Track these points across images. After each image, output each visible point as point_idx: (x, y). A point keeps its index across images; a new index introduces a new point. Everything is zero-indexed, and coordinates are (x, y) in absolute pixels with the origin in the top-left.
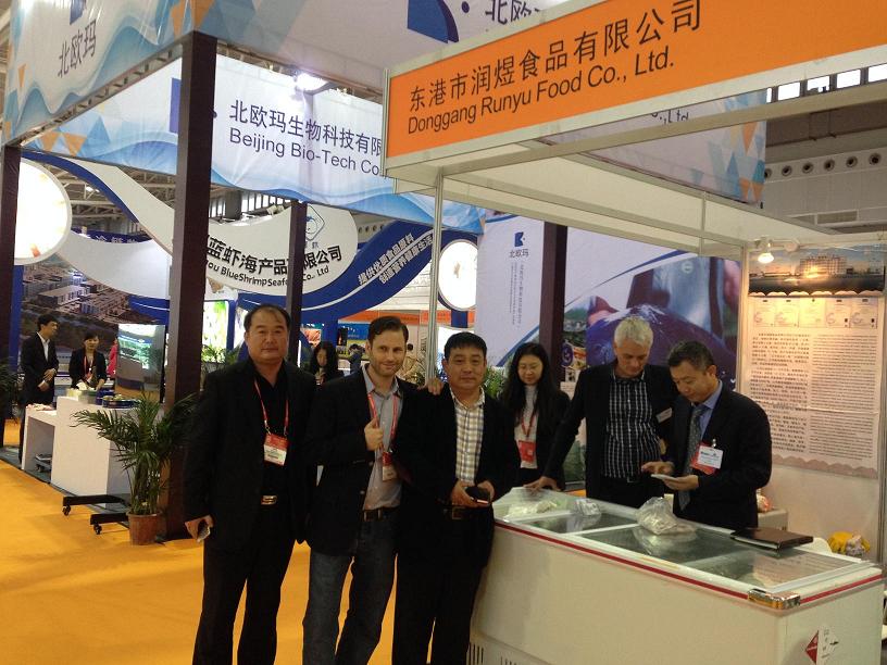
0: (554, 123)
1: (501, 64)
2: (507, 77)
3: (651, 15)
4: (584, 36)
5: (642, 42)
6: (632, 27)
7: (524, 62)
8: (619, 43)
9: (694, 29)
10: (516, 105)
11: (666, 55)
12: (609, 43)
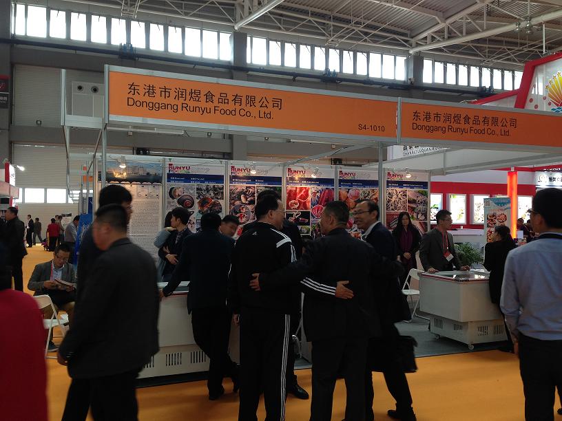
1: (193, 91)
2: (197, 99)
3: (264, 98)
4: (237, 96)
5: (261, 107)
6: (258, 100)
7: (206, 95)
8: (252, 104)
9: (280, 109)
10: (203, 112)
11: (270, 114)
12: (247, 102)
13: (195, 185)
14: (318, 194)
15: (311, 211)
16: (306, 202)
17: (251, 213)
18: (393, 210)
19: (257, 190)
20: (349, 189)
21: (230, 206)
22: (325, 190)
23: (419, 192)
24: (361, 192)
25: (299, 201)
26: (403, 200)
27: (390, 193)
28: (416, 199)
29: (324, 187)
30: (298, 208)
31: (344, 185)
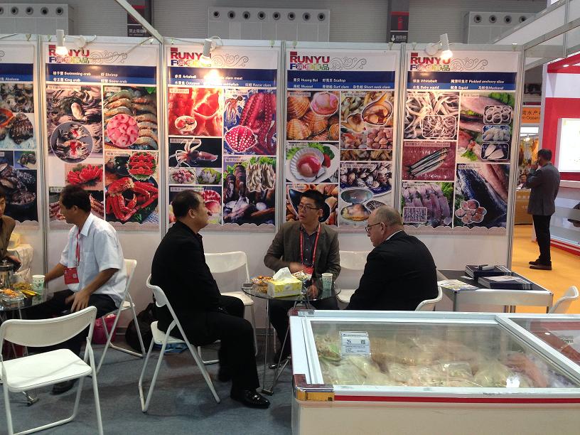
14: (242, 104)
15: (223, 138)
16: (212, 119)
17: (94, 141)
18: (420, 137)
19: (105, 94)
20: (313, 93)
21: (49, 127)
22: (257, 95)
23: (491, 97)
24: (342, 98)
25: (197, 118)
26: (447, 115)
27: (414, 101)
28: (481, 112)
29: (255, 88)
30: (196, 131)
31: (300, 83)
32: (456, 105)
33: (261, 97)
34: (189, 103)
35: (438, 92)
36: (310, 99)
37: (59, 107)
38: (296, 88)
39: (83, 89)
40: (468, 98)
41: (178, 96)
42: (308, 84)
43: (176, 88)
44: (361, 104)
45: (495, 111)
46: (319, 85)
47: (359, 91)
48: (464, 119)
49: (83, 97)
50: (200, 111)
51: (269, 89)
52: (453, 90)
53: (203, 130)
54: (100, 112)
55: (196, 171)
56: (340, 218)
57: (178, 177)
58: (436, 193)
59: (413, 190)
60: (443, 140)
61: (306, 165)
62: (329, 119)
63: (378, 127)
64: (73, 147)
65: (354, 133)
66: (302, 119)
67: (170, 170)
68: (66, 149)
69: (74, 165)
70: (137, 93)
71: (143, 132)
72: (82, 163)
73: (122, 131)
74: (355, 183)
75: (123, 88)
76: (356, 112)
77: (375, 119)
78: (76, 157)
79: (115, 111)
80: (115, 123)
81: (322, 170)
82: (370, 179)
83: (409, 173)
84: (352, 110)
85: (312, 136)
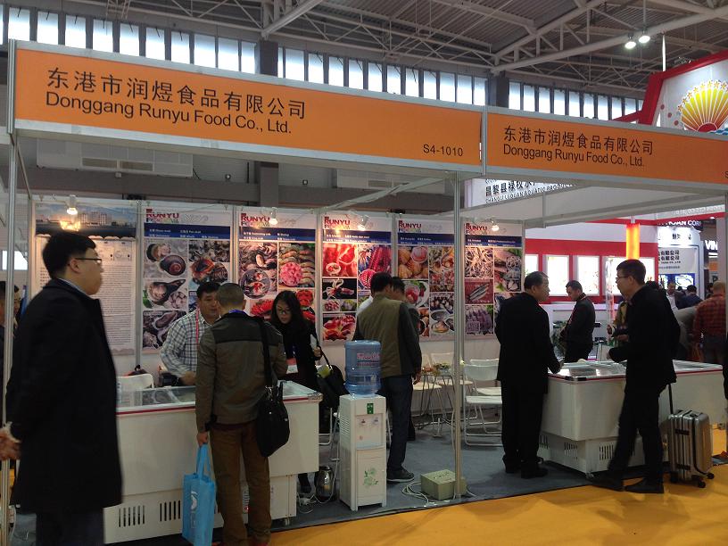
0: (214, 141)
1: (159, 85)
2: (166, 97)
3: (276, 100)
4: (232, 94)
5: (271, 113)
6: (266, 102)
7: (181, 91)
8: (257, 108)
9: (302, 118)
10: (176, 119)
11: (286, 125)
12: (249, 105)
13: (187, 240)
14: (369, 254)
15: (358, 278)
16: (350, 265)
17: (271, 282)
18: (474, 276)
19: (280, 248)
20: (412, 247)
21: (240, 272)
22: (378, 249)
23: (509, 251)
24: (429, 251)
25: (341, 265)
26: (488, 262)
27: (469, 253)
28: (505, 260)
29: (377, 244)
30: (340, 273)
31: (404, 241)
32: (491, 256)
33: (381, 249)
34: (336, 254)
35: (482, 247)
36: (411, 251)
37: (247, 257)
38: (402, 244)
39: (265, 244)
40: (498, 251)
41: (328, 249)
42: (409, 241)
43: (327, 244)
44: (440, 254)
45: (512, 260)
46: (415, 242)
47: (438, 246)
48: (497, 265)
49: (264, 250)
50: (343, 259)
51: (386, 244)
52: (489, 246)
53: (345, 273)
54: (276, 261)
55: (340, 302)
56: (431, 332)
57: (328, 307)
58: (484, 312)
59: (471, 311)
60: (486, 278)
61: (410, 296)
62: (422, 264)
63: (450, 270)
64: (256, 287)
65: (437, 274)
66: (406, 265)
67: (323, 302)
68: (251, 289)
69: (257, 300)
70: (302, 247)
71: (304, 275)
72: (263, 298)
73: (291, 275)
74: (439, 307)
75: (292, 244)
76: (438, 260)
77: (448, 264)
78: (258, 294)
79: (287, 260)
80: (286, 270)
81: (419, 299)
82: (447, 304)
83: (469, 300)
84: (435, 259)
85: (413, 276)
